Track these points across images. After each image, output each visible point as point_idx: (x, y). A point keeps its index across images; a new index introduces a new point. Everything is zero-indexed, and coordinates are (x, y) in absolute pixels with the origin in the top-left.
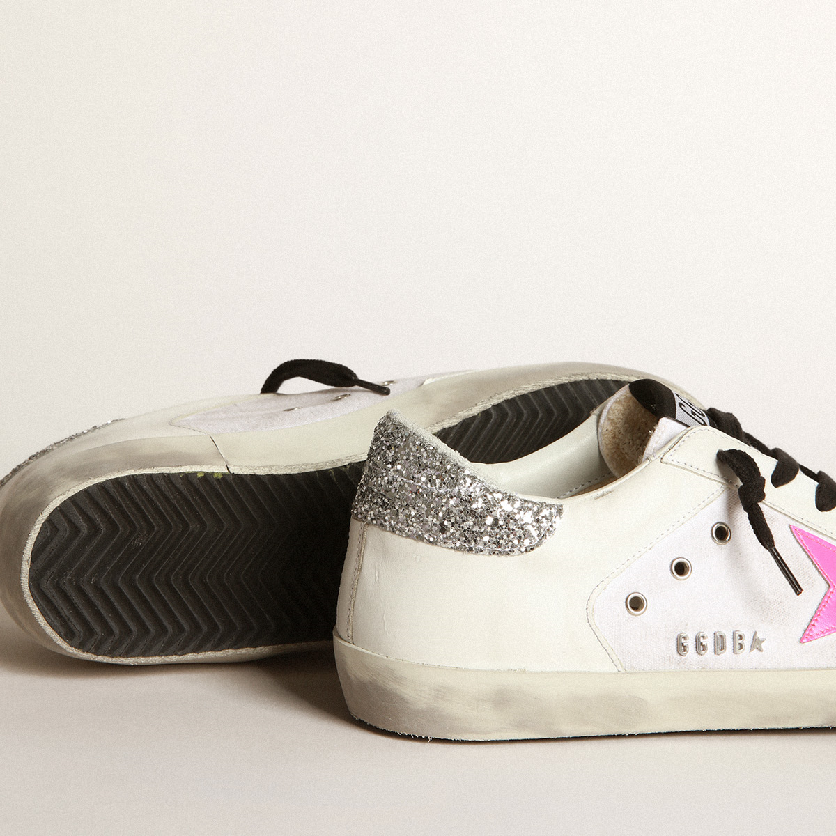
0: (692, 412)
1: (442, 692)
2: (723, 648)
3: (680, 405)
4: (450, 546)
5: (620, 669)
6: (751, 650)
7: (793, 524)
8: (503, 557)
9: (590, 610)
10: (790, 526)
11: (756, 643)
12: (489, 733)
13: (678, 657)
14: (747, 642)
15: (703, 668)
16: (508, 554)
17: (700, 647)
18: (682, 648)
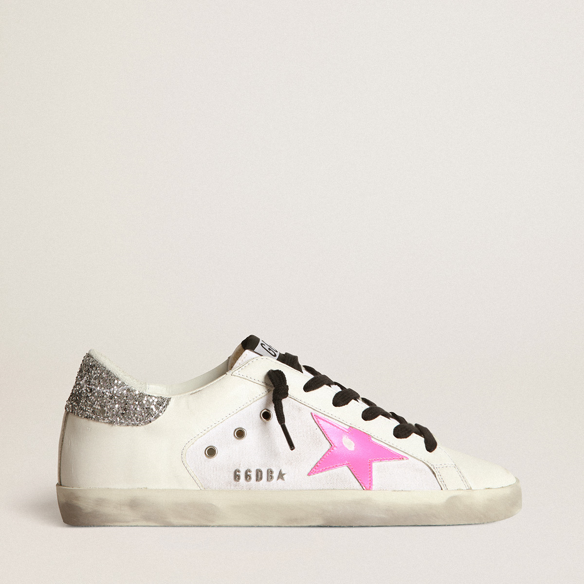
0: (269, 349)
1: (100, 502)
2: (261, 478)
3: (262, 344)
4: (106, 422)
5: (201, 488)
6: (278, 479)
7: (314, 412)
8: (135, 427)
9: (184, 455)
10: (311, 414)
11: (281, 476)
12: (128, 522)
13: (235, 483)
14: (275, 475)
15: (250, 489)
16: (138, 425)
17: (248, 477)
18: (237, 477)
